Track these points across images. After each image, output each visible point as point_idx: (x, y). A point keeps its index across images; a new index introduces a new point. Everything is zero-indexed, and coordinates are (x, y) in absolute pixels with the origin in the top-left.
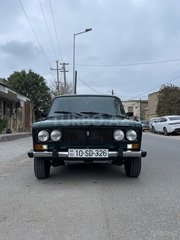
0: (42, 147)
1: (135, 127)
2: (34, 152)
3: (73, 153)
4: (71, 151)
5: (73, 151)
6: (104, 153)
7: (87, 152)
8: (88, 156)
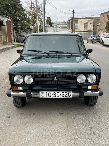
0: (18, 88)
1: (95, 72)
2: (12, 93)
3: (44, 95)
4: (41, 93)
5: (43, 93)
6: (69, 94)
7: (55, 94)
8: (56, 97)
